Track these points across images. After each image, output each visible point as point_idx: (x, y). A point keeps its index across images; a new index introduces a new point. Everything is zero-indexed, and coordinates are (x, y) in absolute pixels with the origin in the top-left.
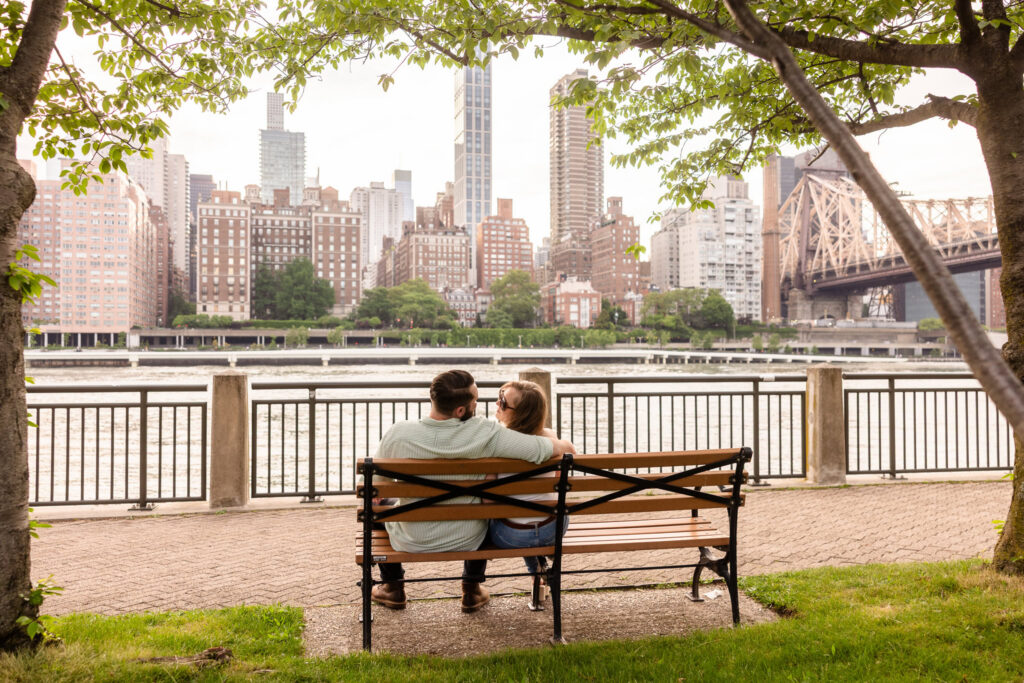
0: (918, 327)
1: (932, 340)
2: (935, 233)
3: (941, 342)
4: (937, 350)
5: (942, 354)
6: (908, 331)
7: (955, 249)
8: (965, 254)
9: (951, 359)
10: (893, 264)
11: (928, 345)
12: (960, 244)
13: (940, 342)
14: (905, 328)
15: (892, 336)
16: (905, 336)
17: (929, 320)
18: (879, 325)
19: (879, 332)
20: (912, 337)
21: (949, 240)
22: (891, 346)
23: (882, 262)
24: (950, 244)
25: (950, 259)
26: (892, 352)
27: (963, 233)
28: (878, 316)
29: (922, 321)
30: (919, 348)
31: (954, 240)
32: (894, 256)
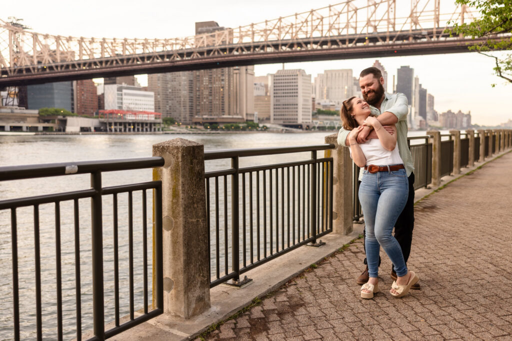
0: (39, 113)
1: (48, 121)
2: (50, 55)
3: (54, 122)
4: (52, 127)
5: (54, 130)
6: (33, 115)
7: (62, 66)
8: (68, 70)
9: (60, 133)
10: (24, 72)
11: (46, 125)
12: (65, 64)
13: (52, 123)
14: (32, 114)
15: (23, 118)
16: (31, 119)
17: (45, 109)
18: (16, 111)
19: (15, 116)
20: (36, 119)
21: (59, 61)
22: (24, 125)
23: (17, 70)
24: (59, 64)
25: (60, 72)
26: (24, 129)
27: (67, 57)
28: (13, 105)
29: (40, 110)
30: (41, 126)
31: (62, 61)
32: (25, 67)
